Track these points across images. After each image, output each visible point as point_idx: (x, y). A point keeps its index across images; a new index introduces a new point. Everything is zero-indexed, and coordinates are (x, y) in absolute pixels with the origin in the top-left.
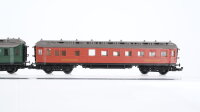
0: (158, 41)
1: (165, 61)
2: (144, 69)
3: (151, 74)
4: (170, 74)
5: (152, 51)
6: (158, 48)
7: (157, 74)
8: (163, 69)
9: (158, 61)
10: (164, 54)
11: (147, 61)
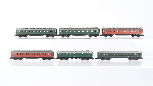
0: (137, 27)
1: (139, 33)
2: (133, 35)
3: (135, 37)
4: (140, 37)
5: (135, 30)
6: (137, 30)
7: (137, 37)
8: (138, 36)
9: (137, 33)
10: (139, 31)
11: (134, 33)
